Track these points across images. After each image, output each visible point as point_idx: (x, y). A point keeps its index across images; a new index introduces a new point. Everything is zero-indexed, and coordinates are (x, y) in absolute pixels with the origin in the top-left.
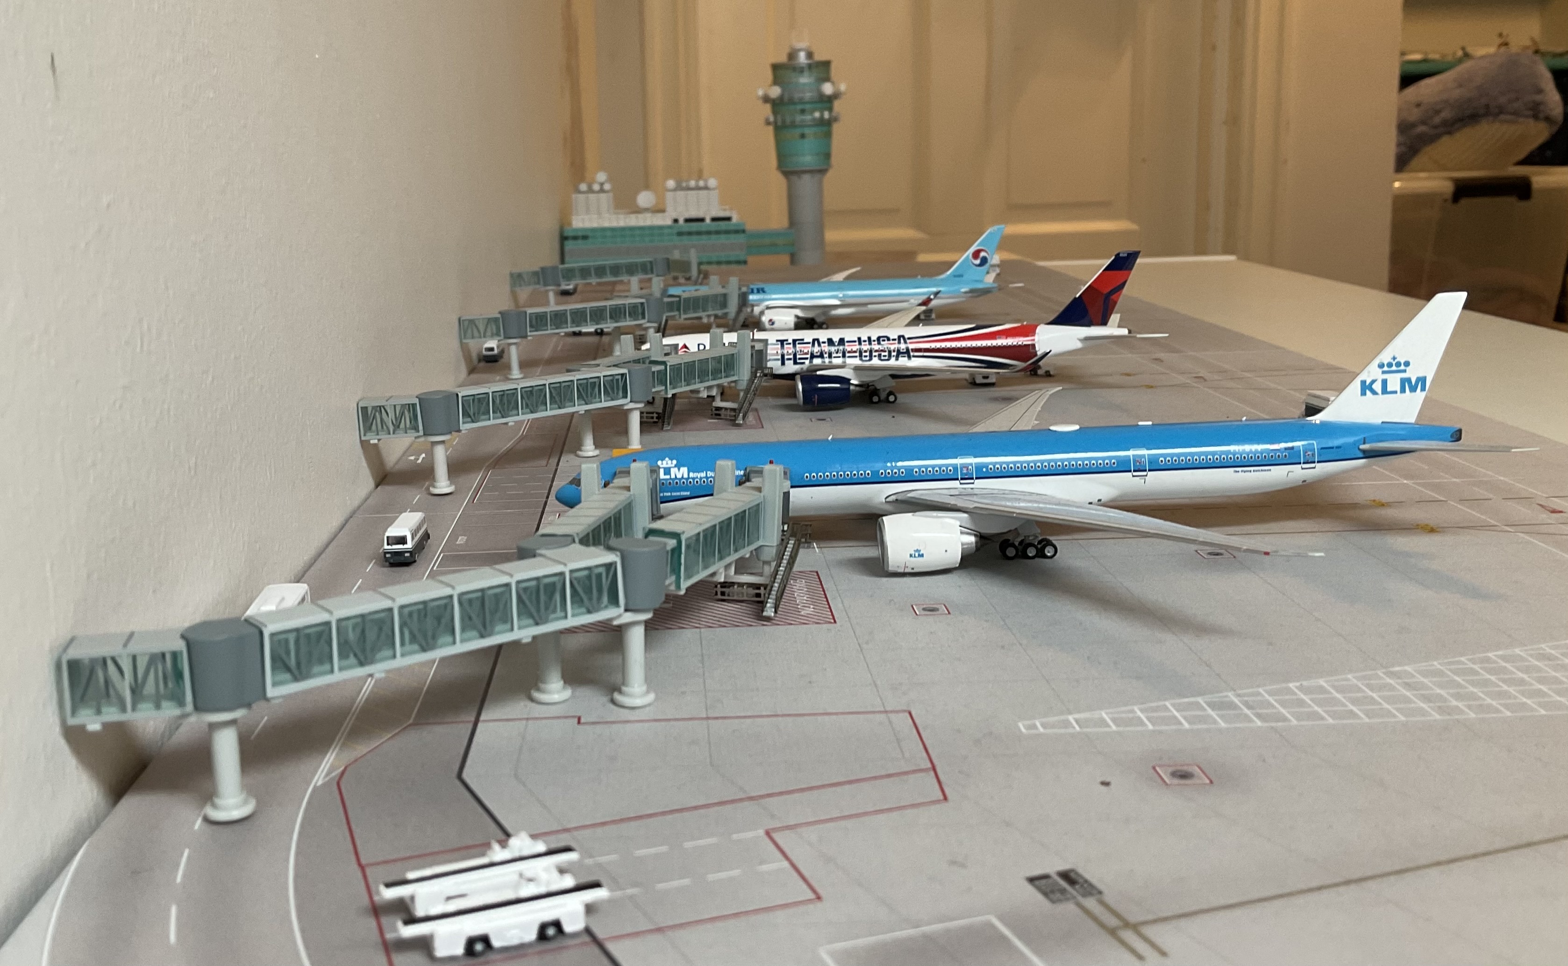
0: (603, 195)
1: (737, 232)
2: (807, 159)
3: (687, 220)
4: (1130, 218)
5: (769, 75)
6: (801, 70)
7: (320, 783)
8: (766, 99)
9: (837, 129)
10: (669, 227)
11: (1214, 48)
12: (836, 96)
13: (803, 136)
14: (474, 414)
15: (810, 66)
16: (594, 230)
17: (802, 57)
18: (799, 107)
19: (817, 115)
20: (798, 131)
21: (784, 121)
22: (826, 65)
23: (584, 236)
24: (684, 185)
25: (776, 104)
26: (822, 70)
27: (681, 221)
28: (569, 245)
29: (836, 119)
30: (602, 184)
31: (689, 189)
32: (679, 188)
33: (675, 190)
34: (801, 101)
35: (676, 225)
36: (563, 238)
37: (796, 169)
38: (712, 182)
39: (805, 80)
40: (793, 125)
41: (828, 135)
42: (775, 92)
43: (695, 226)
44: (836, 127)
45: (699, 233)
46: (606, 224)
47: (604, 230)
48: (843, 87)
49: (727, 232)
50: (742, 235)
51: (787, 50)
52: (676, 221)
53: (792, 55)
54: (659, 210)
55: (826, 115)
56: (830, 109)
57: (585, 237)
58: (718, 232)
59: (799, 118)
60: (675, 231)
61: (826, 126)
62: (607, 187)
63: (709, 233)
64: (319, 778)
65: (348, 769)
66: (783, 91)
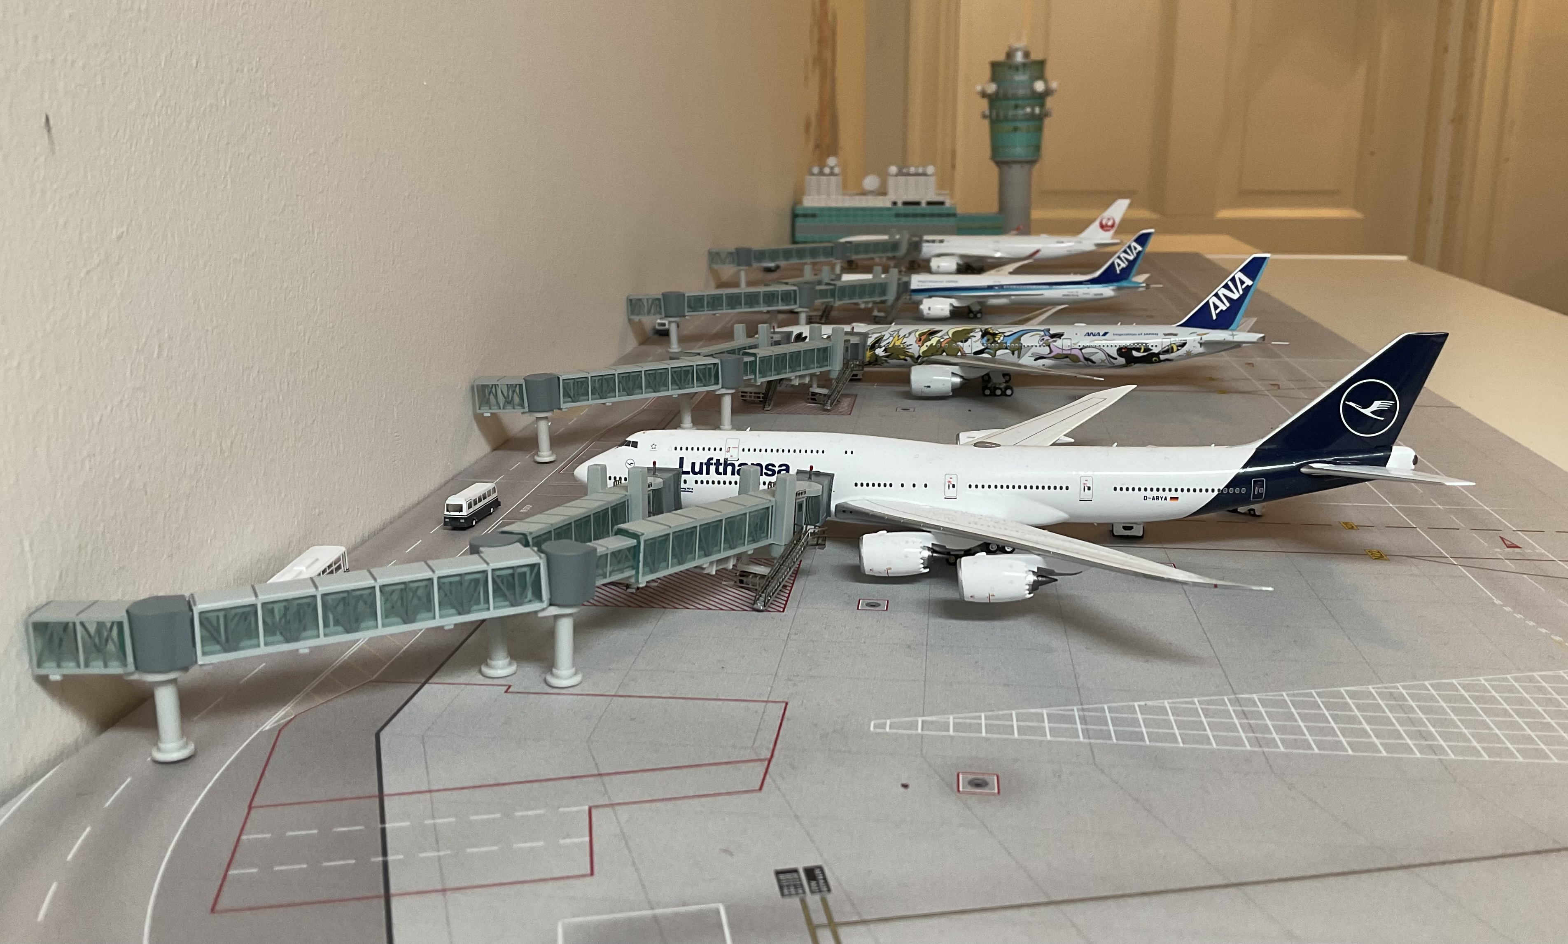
0: (833, 178)
1: (949, 215)
2: (1019, 151)
3: (906, 203)
4: (1356, 207)
5: (987, 72)
6: (1016, 68)
7: (267, 728)
8: (984, 94)
9: (1048, 124)
10: (888, 209)
11: (1446, 50)
12: (1048, 92)
13: (1015, 129)
14: (574, 395)
15: (1024, 65)
16: (822, 209)
17: (1019, 57)
18: (1013, 103)
19: (1028, 110)
20: (1010, 125)
21: (997, 115)
22: (1041, 64)
23: (812, 214)
24: (905, 170)
25: (993, 99)
26: (1038, 68)
27: (900, 204)
28: (800, 222)
29: (1047, 115)
30: (832, 168)
31: (908, 174)
32: (900, 173)
33: (896, 175)
34: (1015, 97)
35: (894, 207)
36: (795, 216)
37: (1007, 159)
38: (930, 170)
39: (1021, 77)
40: (1006, 119)
41: (1040, 129)
42: (992, 88)
43: (911, 209)
44: (1047, 122)
45: (915, 215)
46: (833, 204)
47: (830, 209)
48: (1054, 85)
49: (940, 215)
50: (952, 219)
51: (1006, 49)
52: (895, 203)
53: (1010, 55)
54: (882, 192)
55: (1037, 110)
56: (1042, 105)
57: (814, 216)
58: (932, 215)
59: (1011, 113)
60: (894, 212)
61: (1038, 121)
62: (837, 170)
63: (923, 215)
64: (268, 725)
65: (297, 717)
66: (999, 87)
